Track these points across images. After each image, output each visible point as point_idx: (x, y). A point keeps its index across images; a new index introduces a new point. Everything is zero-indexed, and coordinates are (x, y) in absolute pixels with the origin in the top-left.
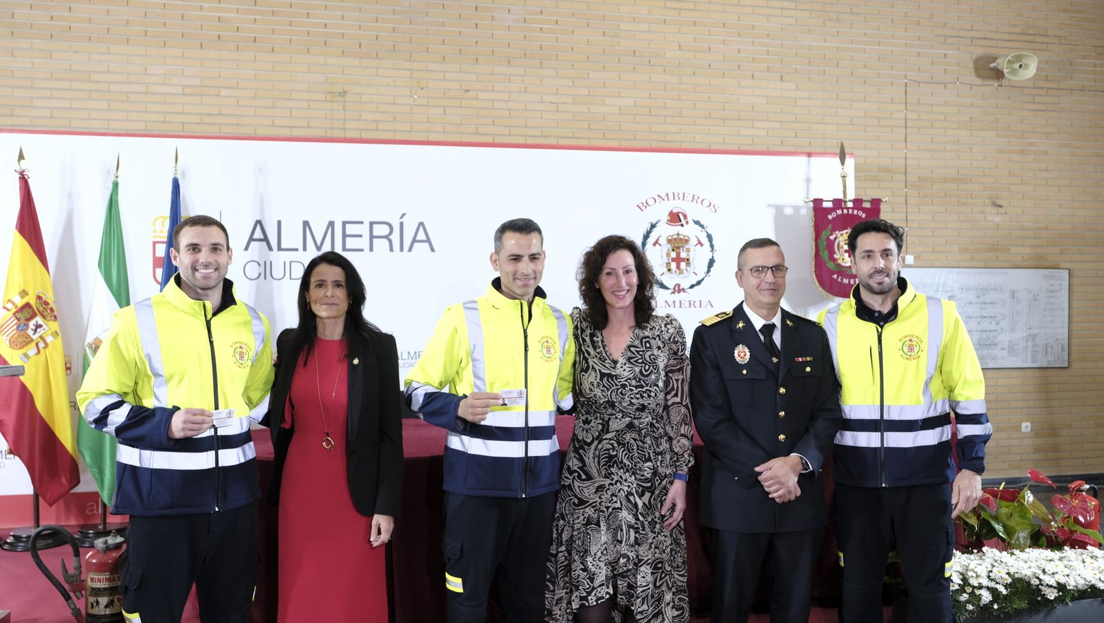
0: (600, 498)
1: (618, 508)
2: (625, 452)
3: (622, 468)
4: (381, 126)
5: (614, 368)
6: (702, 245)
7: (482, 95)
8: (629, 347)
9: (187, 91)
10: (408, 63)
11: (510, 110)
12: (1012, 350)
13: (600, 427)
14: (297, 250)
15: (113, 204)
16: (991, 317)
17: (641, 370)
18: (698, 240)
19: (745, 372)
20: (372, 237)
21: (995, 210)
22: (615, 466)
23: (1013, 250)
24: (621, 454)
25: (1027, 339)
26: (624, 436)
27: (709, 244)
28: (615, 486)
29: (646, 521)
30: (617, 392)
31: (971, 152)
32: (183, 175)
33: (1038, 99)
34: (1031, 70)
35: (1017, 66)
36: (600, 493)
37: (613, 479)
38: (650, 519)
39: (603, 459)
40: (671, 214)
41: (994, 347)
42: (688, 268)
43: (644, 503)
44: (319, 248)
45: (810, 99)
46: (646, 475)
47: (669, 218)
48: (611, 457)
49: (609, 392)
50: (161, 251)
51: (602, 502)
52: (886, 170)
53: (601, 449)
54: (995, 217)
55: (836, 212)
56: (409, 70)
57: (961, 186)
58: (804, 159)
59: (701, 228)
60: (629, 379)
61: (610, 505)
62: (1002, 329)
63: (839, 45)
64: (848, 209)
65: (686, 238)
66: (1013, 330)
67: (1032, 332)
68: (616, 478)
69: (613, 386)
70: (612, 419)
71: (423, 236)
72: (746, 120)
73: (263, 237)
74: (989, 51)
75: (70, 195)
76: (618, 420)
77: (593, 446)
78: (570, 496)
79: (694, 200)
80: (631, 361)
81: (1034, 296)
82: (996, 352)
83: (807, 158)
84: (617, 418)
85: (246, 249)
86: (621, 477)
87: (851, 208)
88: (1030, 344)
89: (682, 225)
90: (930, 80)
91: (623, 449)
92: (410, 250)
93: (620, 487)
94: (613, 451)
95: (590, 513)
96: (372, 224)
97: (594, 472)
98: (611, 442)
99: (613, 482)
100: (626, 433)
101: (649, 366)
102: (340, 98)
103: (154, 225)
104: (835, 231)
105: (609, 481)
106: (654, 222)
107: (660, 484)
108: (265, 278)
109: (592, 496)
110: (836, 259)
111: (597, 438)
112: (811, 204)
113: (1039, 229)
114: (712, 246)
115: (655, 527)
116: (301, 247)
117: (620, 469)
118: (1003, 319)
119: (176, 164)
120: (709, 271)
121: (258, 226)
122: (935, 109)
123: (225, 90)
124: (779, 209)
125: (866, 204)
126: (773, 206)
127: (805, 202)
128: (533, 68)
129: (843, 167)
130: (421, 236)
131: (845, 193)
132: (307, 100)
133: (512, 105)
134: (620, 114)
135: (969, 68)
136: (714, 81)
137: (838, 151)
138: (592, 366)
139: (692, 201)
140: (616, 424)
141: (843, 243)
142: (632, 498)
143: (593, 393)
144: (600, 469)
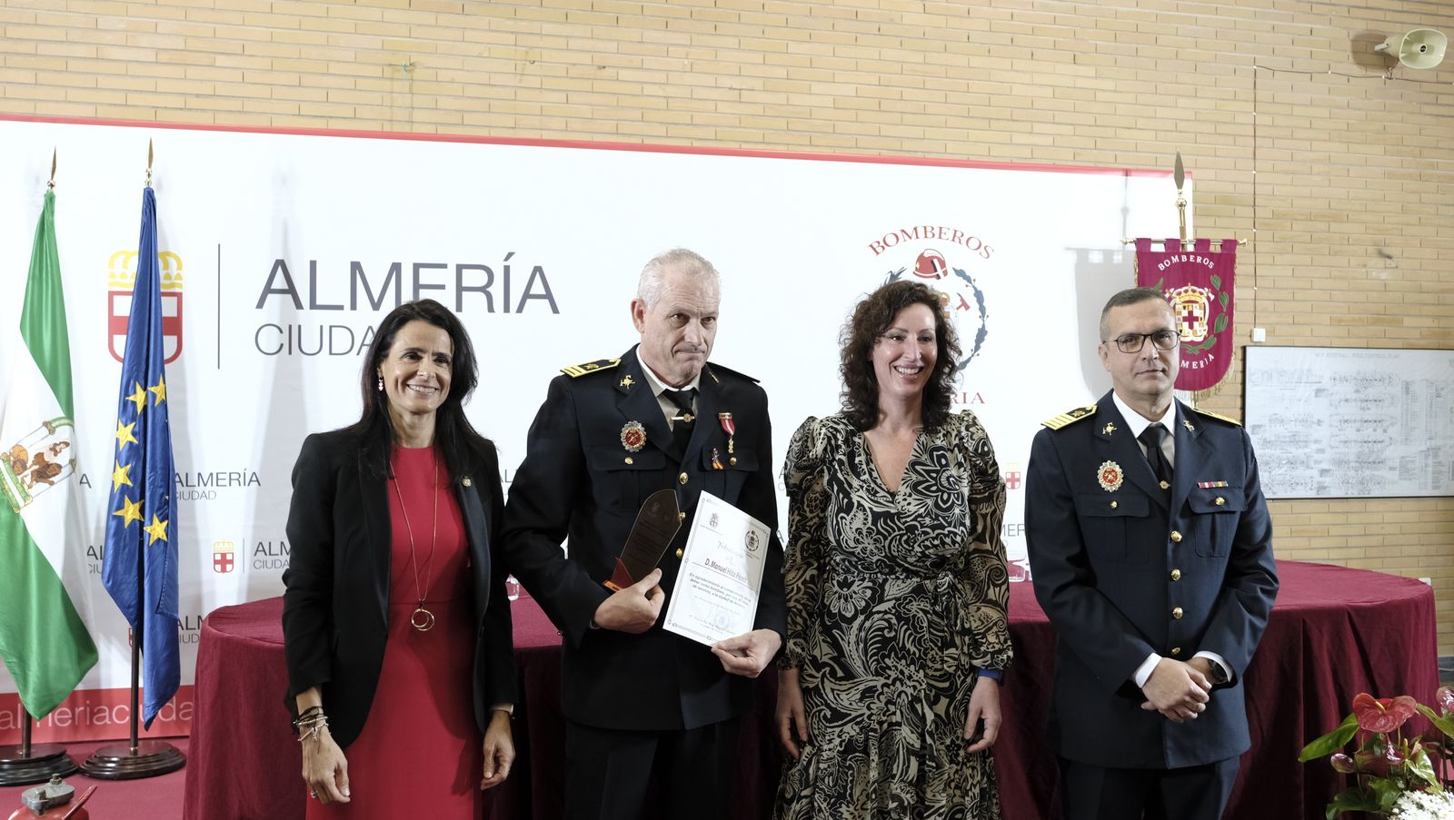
0: (869, 708)
1: (897, 723)
2: (909, 632)
3: (904, 657)
4: (468, 119)
5: (892, 502)
6: (967, 307)
7: (624, 75)
8: (913, 464)
9: (163, 57)
10: (509, 23)
11: (668, 98)
12: (1405, 470)
13: (869, 593)
14: (341, 308)
15: (45, 229)
16: (1375, 421)
17: (936, 502)
18: (962, 300)
19: (1114, 504)
20: (460, 289)
21: (1381, 262)
22: (893, 655)
23: (1407, 321)
24: (904, 635)
25: (1426, 453)
26: (908, 607)
27: (978, 306)
28: (891, 687)
29: (942, 744)
30: (900, 539)
31: (1348, 176)
32: (160, 185)
33: (1443, 99)
34: (1437, 57)
35: (1417, 48)
36: (868, 701)
37: (890, 676)
38: (948, 742)
39: (870, 646)
40: (921, 259)
41: (1380, 465)
43: (936, 715)
44: (376, 306)
45: (1115, 91)
46: (947, 669)
47: (918, 266)
48: (885, 642)
49: (887, 542)
50: (124, 307)
51: (872, 714)
52: (1226, 200)
53: (870, 628)
54: (1381, 273)
55: (1171, 261)
56: (512, 33)
57: (1334, 226)
58: (1118, 178)
59: (966, 282)
60: (920, 516)
61: (884, 718)
62: (1391, 438)
63: (1158, 12)
64: (1188, 254)
65: (944, 296)
66: (1407, 440)
67: (1433, 443)
69: (894, 531)
70: (890, 581)
71: (540, 290)
72: (1023, 121)
73: (287, 287)
74: (1373, 26)
76: (900, 582)
77: (856, 624)
78: (818, 706)
79: (957, 239)
80: (920, 488)
81: (1436, 390)
82: (1383, 473)
83: (1125, 177)
84: (898, 578)
85: (260, 305)
86: (902, 672)
87: (1191, 253)
88: (1430, 461)
89: (938, 277)
90: (1290, 68)
91: (906, 627)
92: (520, 310)
93: (901, 689)
94: (889, 632)
95: (853, 733)
96: (460, 268)
97: (858, 666)
98: (887, 616)
99: (890, 682)
100: (911, 601)
101: (949, 495)
102: (403, 74)
103: (111, 267)
104: (1169, 289)
105: (882, 680)
106: (895, 271)
107: (963, 681)
108: (290, 353)
109: (855, 706)
111: (863, 612)
112: (1133, 248)
113: (1443, 291)
114: (982, 309)
115: (958, 755)
116: (347, 305)
117: (900, 659)
118: (1392, 424)
119: (150, 166)
120: (977, 348)
121: (280, 269)
122: (1297, 110)
123: (222, 57)
124: (1082, 254)
125: (1215, 248)
126: (1074, 249)
127: (1121, 244)
128: (703, 34)
129: (1180, 191)
130: (538, 288)
131: (1183, 230)
132: (353, 76)
133: (671, 91)
134: (835, 108)
135: (1345, 51)
136: (975, 61)
137: (1173, 169)
138: (858, 502)
139: (953, 240)
140: (896, 588)
141: (1181, 307)
142: (918, 707)
143: (860, 546)
144: (868, 662)
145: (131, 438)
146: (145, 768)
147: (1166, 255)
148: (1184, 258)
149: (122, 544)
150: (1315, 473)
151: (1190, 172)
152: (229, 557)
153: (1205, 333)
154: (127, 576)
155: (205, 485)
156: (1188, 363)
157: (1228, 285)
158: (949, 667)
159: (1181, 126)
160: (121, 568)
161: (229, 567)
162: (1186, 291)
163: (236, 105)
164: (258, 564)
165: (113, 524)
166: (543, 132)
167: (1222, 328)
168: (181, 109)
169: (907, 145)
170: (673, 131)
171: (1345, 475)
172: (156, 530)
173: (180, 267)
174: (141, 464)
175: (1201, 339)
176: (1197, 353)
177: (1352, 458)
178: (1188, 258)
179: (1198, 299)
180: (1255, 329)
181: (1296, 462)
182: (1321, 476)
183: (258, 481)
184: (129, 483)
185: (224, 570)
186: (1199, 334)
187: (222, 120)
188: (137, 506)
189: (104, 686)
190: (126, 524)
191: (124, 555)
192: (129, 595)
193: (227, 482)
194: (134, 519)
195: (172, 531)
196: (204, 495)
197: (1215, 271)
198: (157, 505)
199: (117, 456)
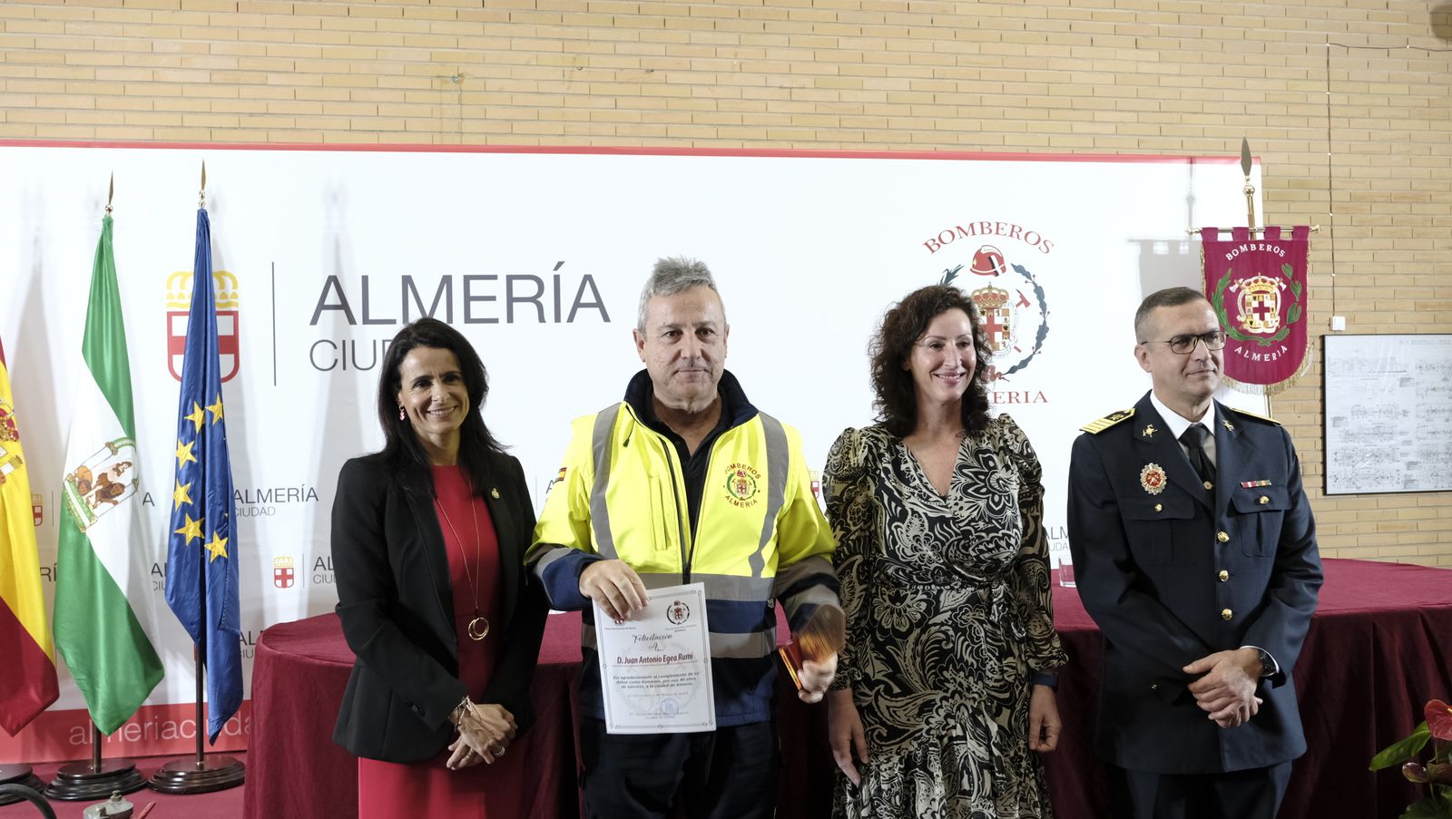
0: (927, 723)
1: (958, 738)
2: (966, 643)
3: (962, 669)
4: (517, 128)
5: (946, 507)
6: (1027, 304)
7: (673, 77)
8: (960, 467)
9: (217, 77)
10: (556, 29)
11: (716, 99)
13: (924, 606)
14: (393, 322)
15: (104, 253)
17: (988, 504)
18: (1022, 296)
19: (1159, 507)
20: (511, 300)
22: (951, 668)
24: (961, 646)
26: (964, 618)
27: (1038, 302)
28: (950, 700)
30: (958, 545)
31: (1430, 155)
32: (214, 206)
37: (948, 689)
40: (978, 255)
42: (1007, 341)
43: (1000, 727)
45: (1180, 75)
46: (1007, 679)
47: (975, 263)
48: (943, 654)
49: (945, 548)
50: (182, 327)
51: (931, 729)
52: (1300, 184)
55: (1239, 250)
56: (560, 39)
57: (1417, 208)
58: (1183, 166)
59: (1025, 278)
61: (944, 733)
64: (1257, 243)
65: (1003, 293)
68: (952, 687)
69: (952, 536)
70: (945, 592)
71: (591, 297)
72: (1083, 109)
73: (340, 303)
75: (36, 241)
76: (954, 592)
77: (912, 638)
78: (872, 724)
79: (1014, 234)
80: (970, 491)
83: (1189, 165)
84: (952, 589)
85: (314, 321)
86: (961, 685)
87: (1261, 242)
89: (996, 274)
90: (1365, 45)
91: (963, 638)
92: (571, 319)
93: (960, 702)
94: (947, 644)
95: (912, 749)
96: (510, 279)
97: (915, 680)
98: (944, 628)
100: (967, 611)
101: (1000, 497)
102: (453, 86)
103: (169, 288)
104: (1238, 279)
105: (942, 694)
106: (952, 269)
107: (1022, 691)
108: (344, 368)
110: (1241, 323)
111: (919, 624)
112: (1199, 237)
114: (1043, 306)
116: (400, 318)
117: (958, 671)
119: (203, 188)
120: (1039, 345)
121: (332, 285)
122: (1373, 88)
123: (274, 75)
124: (1146, 245)
125: (1286, 236)
126: (1138, 241)
127: (1188, 235)
128: (751, 33)
129: (1247, 177)
130: (588, 297)
131: (1251, 218)
132: (402, 89)
133: (720, 92)
134: (888, 103)
135: (1425, 24)
136: (1032, 50)
137: (1239, 154)
138: (912, 509)
139: (1011, 236)
140: (952, 599)
141: (1251, 297)
142: (980, 718)
143: (918, 554)
144: (925, 675)
145: (190, 457)
146: (209, 784)
147: (1234, 245)
148: (1253, 247)
149: (184, 562)
150: (1401, 466)
151: (1258, 158)
152: (289, 572)
153: (1277, 324)
154: (189, 593)
155: (265, 501)
156: (1259, 355)
157: (1300, 274)
158: (1009, 676)
159: (1251, 108)
160: (183, 586)
161: (289, 582)
162: (1256, 281)
163: (289, 122)
164: (317, 579)
165: (175, 542)
166: (593, 139)
167: (1295, 318)
168: (235, 128)
169: (964, 139)
170: (723, 132)
171: (1435, 467)
172: (217, 547)
173: (235, 286)
174: (201, 482)
175: (1273, 331)
176: (1269, 344)
177: (1442, 449)
178: (1258, 247)
179: (1269, 290)
180: (1334, 318)
181: (1381, 455)
182: (1408, 469)
183: (315, 496)
184: (190, 501)
185: (284, 585)
186: (1271, 325)
187: (277, 137)
188: (198, 523)
189: (171, 702)
190: (188, 543)
191: (187, 572)
192: (192, 612)
193: (286, 498)
194: (195, 537)
195: (232, 548)
196: (264, 511)
197: (1286, 259)
198: (216, 523)
199: (178, 475)
